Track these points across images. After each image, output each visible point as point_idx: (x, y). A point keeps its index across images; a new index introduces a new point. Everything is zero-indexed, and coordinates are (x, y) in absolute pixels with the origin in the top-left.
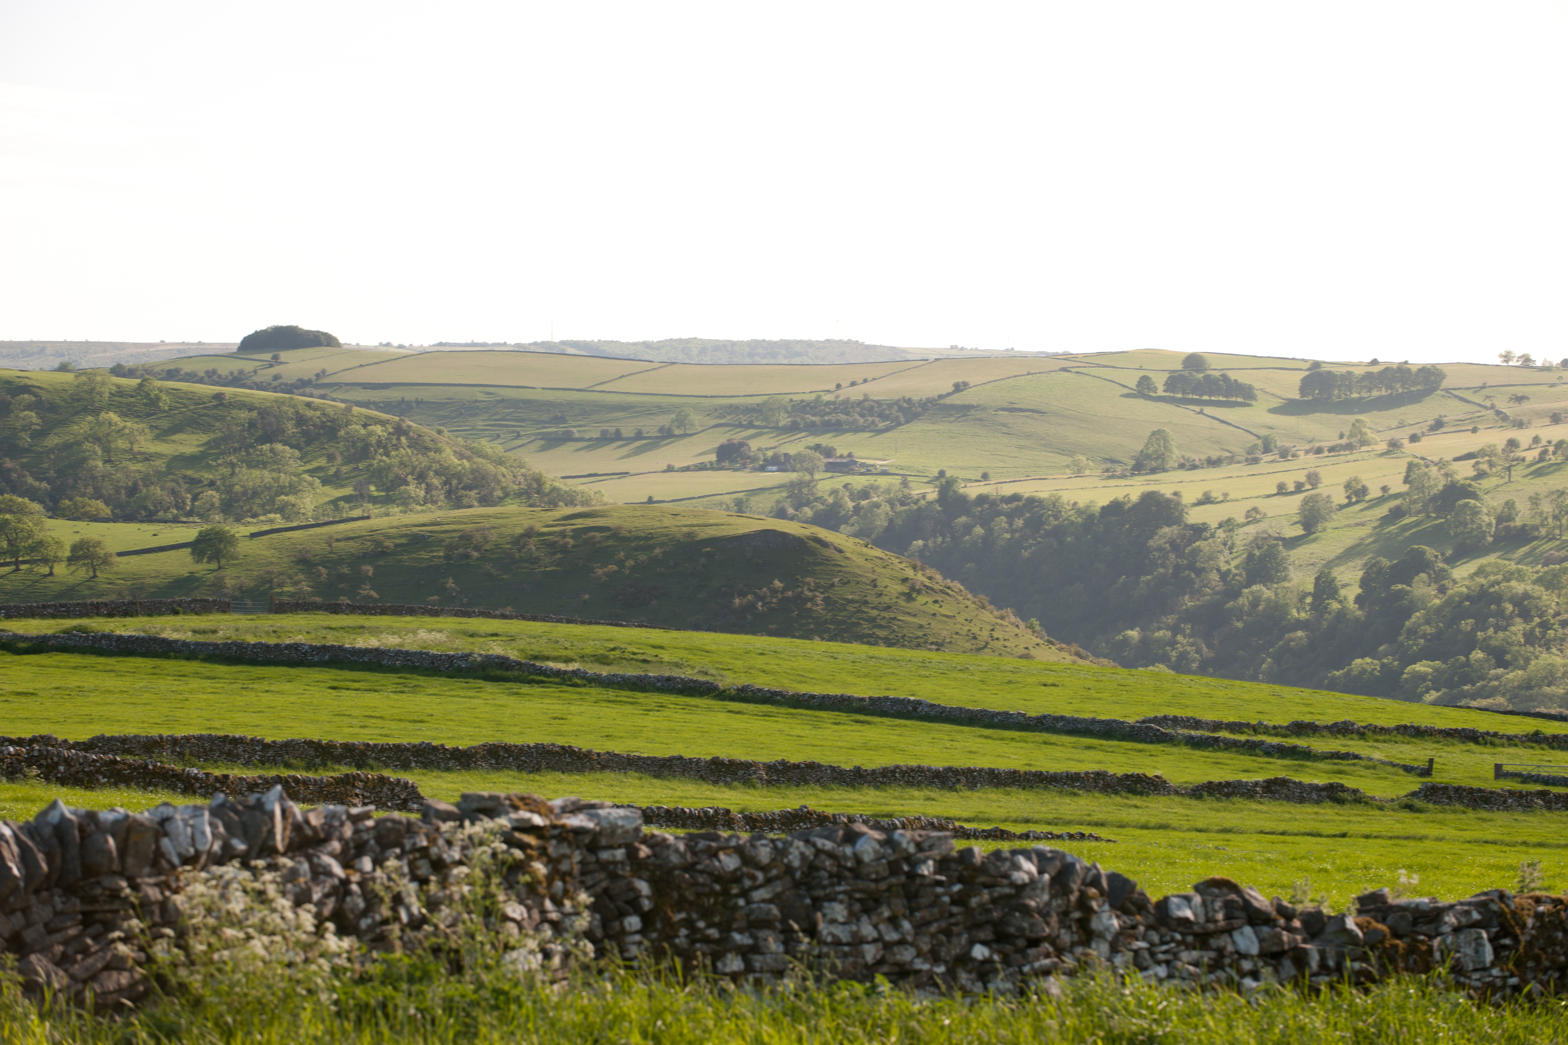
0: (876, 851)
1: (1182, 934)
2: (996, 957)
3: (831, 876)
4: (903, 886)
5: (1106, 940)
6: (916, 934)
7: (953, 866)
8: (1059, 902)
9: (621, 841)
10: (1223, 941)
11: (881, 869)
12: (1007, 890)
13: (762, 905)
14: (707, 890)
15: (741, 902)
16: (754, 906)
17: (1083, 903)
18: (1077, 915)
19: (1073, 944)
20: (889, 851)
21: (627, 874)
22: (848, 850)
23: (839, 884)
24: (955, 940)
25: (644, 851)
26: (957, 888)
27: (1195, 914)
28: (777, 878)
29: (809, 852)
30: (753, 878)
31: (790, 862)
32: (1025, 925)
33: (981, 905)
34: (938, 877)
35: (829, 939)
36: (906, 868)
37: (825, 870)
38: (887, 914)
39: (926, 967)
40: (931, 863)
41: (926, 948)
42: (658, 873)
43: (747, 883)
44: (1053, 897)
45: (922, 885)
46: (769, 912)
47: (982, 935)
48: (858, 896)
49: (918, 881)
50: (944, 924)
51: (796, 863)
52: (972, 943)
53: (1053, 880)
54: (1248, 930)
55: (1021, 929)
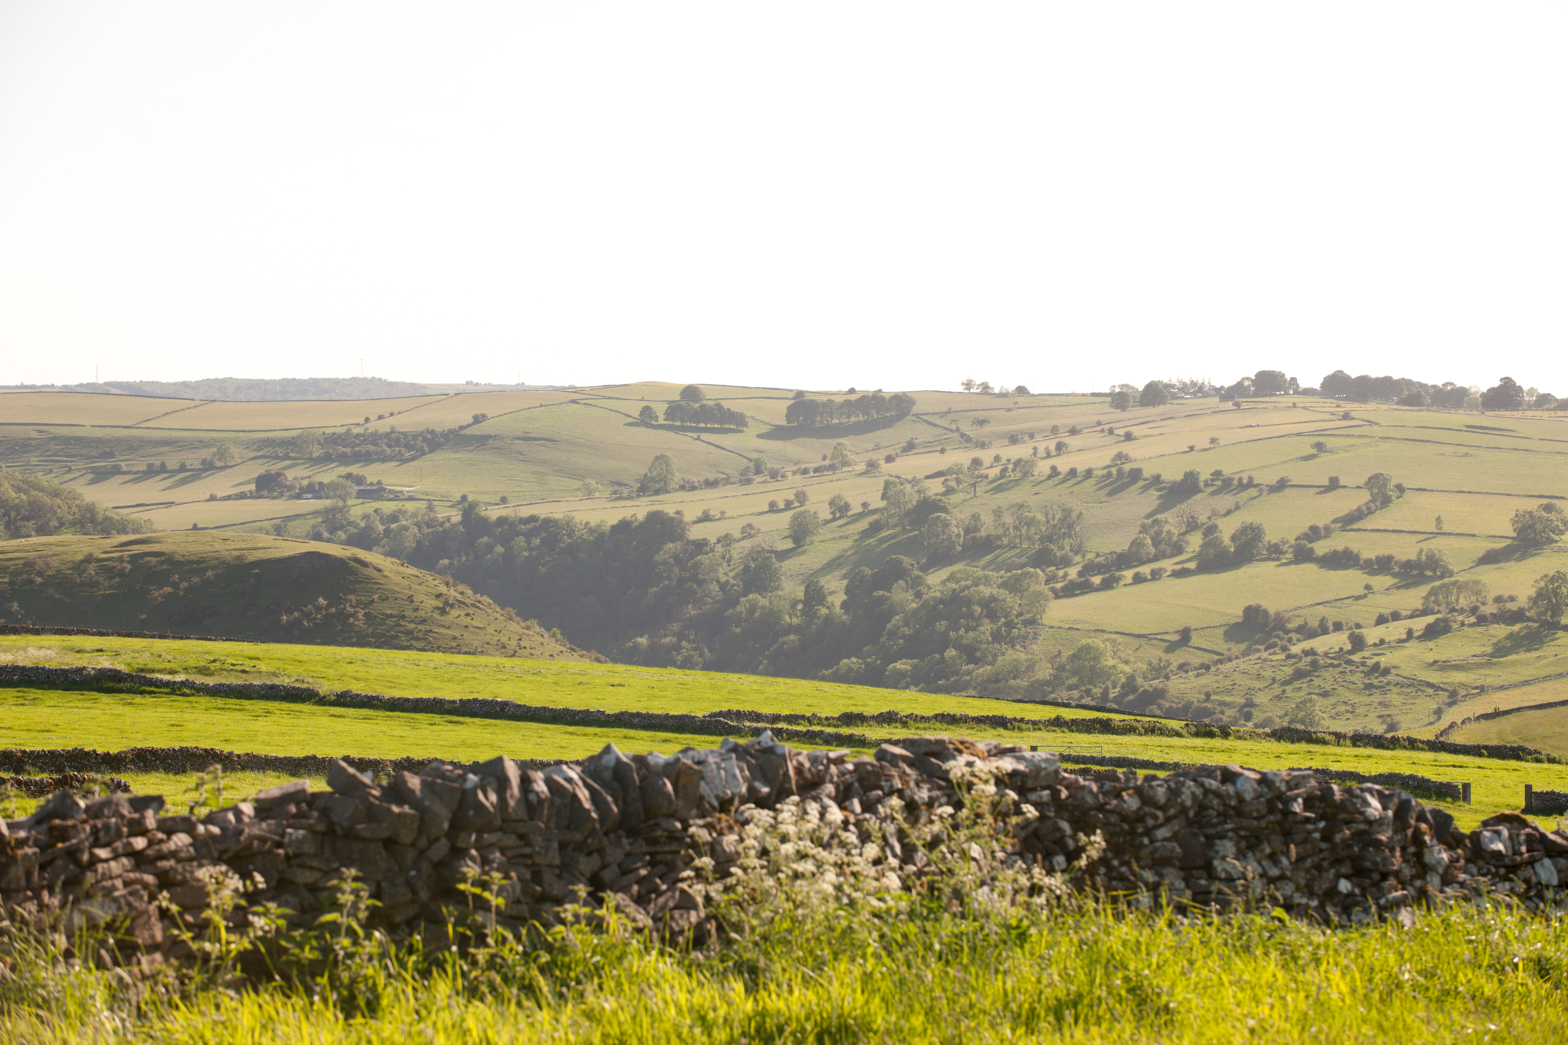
0: (1255, 790)
1: (1496, 867)
2: (1357, 891)
3: (1219, 814)
4: (1279, 823)
5: (1438, 873)
6: (1293, 870)
7: (1317, 804)
8: (1399, 837)
9: (1044, 783)
10: (1528, 872)
11: (1260, 807)
12: (1362, 826)
13: (1165, 843)
14: (1117, 829)
15: (1146, 841)
16: (1158, 844)
17: (1417, 838)
18: (1412, 849)
19: (1413, 878)
20: (1266, 790)
21: (1052, 814)
22: (1231, 789)
23: (1226, 823)
24: (1324, 875)
25: (1064, 794)
26: (1322, 824)
27: (1506, 847)
28: (1175, 817)
29: (1199, 792)
30: (1155, 817)
31: (1183, 801)
32: (1378, 859)
33: (1344, 841)
34: (1308, 814)
35: (1223, 875)
36: (1280, 806)
37: (1213, 809)
38: (1268, 850)
39: (1304, 901)
40: (1300, 800)
41: (1303, 882)
42: (1076, 813)
43: (1150, 822)
44: (1395, 832)
45: (1295, 822)
46: (1172, 850)
47: (1343, 870)
48: (1243, 833)
49: (1290, 818)
50: (1316, 860)
51: (1188, 803)
52: (1338, 877)
53: (1396, 815)
54: (1547, 861)
55: (1375, 863)
